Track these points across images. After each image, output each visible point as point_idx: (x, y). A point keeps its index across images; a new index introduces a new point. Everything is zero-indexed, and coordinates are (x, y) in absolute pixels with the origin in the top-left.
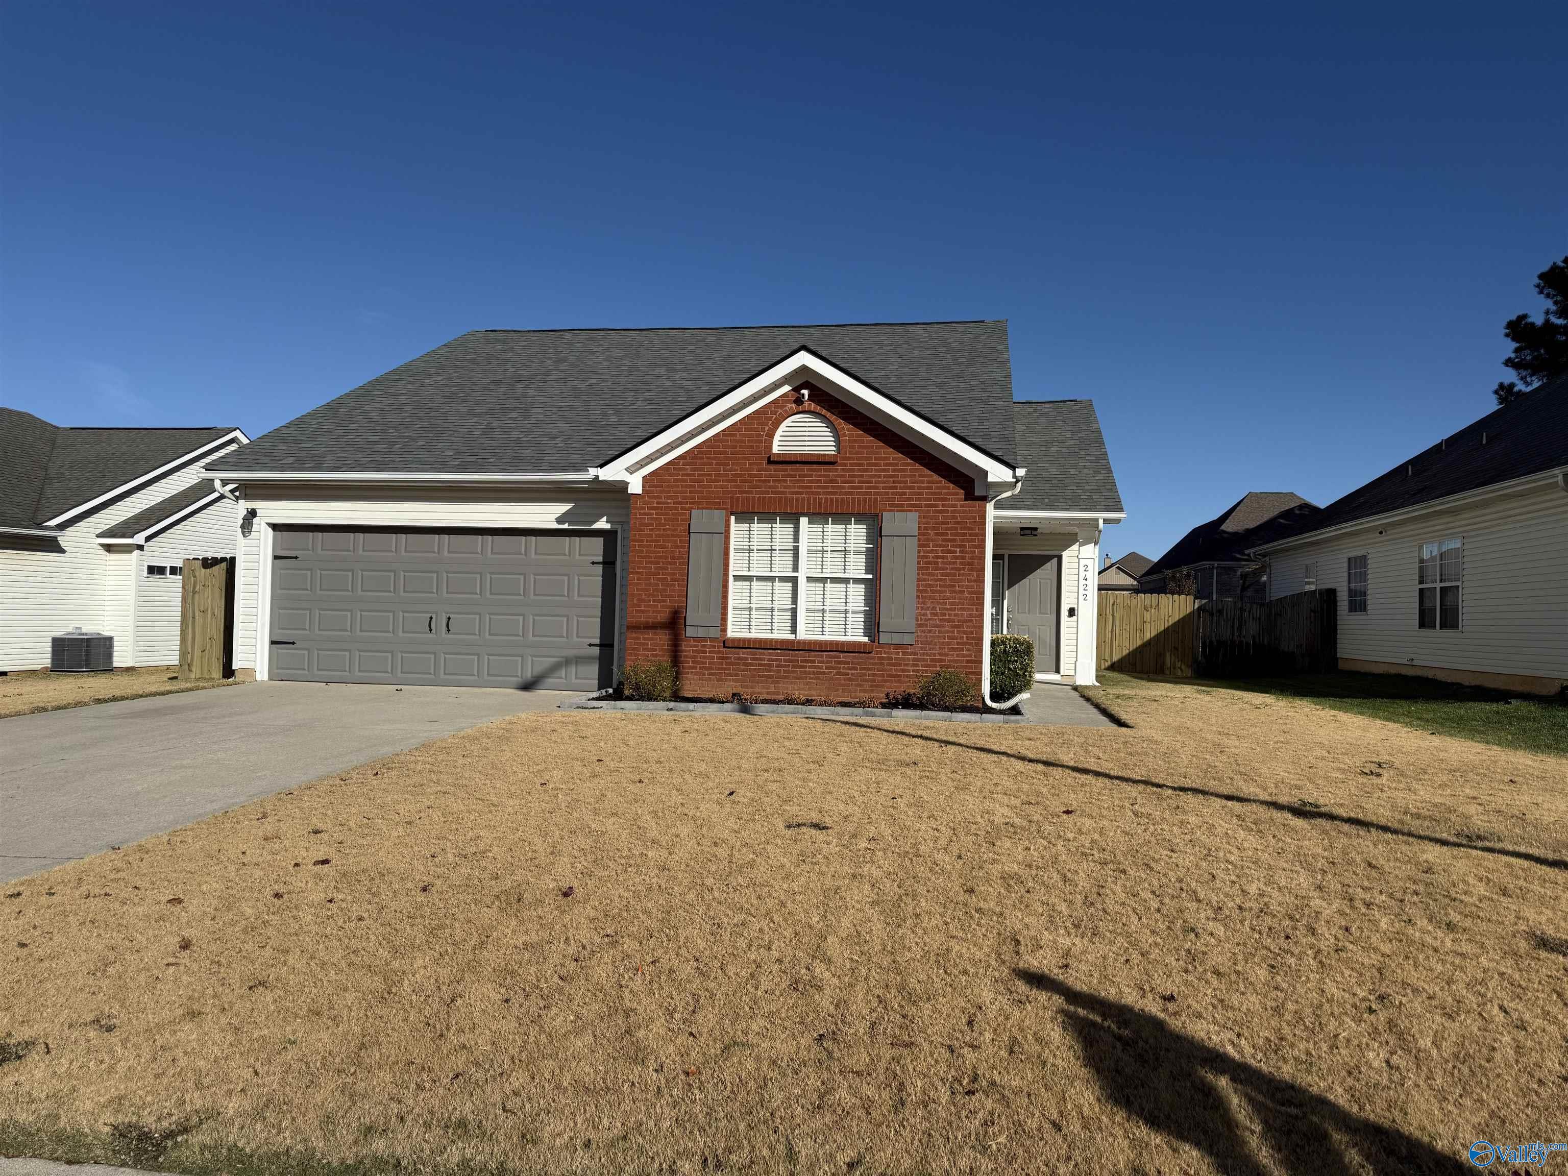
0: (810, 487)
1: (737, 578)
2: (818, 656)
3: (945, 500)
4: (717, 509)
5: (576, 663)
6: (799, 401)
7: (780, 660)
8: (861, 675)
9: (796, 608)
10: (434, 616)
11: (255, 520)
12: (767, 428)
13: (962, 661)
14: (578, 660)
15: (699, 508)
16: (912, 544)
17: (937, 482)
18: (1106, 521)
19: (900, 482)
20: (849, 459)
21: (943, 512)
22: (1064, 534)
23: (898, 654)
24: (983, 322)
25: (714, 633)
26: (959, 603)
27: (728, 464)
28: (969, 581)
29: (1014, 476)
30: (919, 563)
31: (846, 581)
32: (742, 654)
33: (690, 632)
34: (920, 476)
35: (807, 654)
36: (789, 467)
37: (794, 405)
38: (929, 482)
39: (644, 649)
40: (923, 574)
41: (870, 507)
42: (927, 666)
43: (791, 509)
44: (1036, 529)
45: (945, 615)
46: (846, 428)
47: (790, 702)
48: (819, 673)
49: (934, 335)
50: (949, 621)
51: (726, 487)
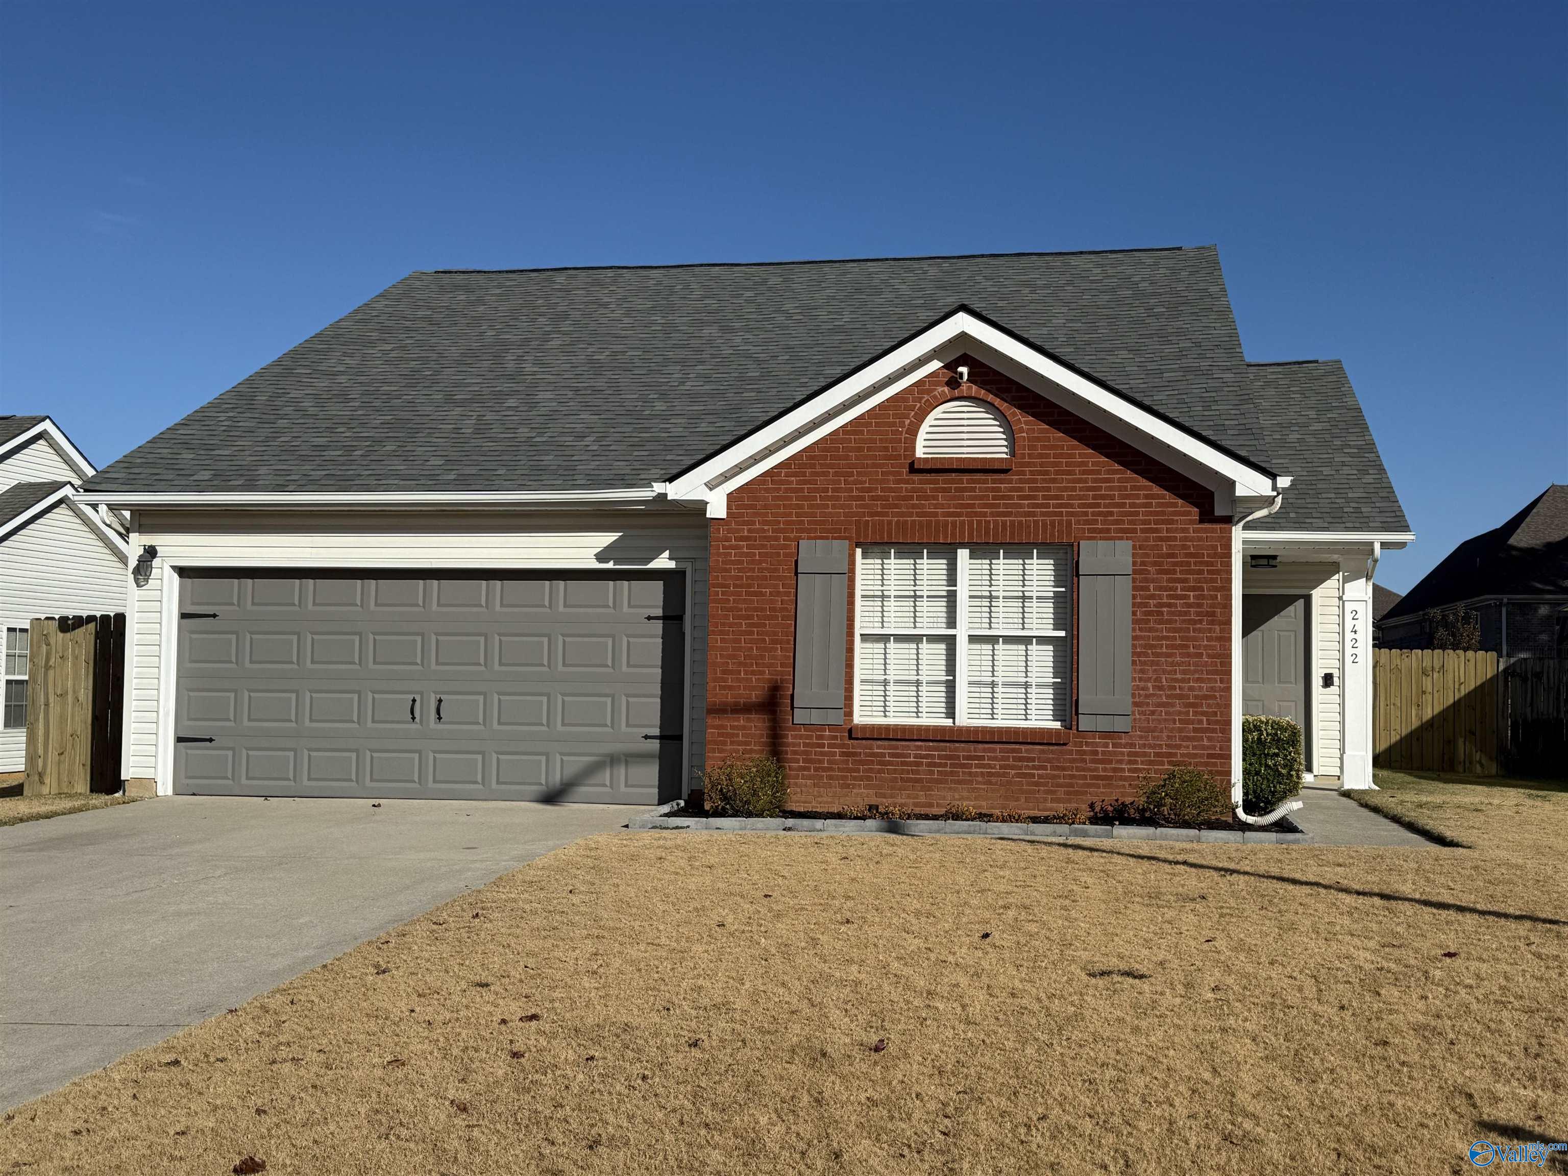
0: (972, 506)
1: (865, 637)
2: (990, 750)
3: (1171, 522)
4: (835, 538)
5: (627, 762)
6: (954, 382)
7: (933, 756)
8: (1054, 777)
9: (954, 681)
10: (418, 698)
11: (156, 562)
12: (907, 422)
13: (1202, 756)
14: (631, 758)
15: (809, 538)
16: (1124, 586)
17: (1158, 497)
18: (1384, 545)
19: (1103, 497)
20: (1028, 464)
21: (1168, 539)
22: (1313, 564)
23: (1106, 745)
24: (1180, 249)
25: (835, 718)
26: (1195, 671)
27: (852, 474)
28: (1209, 639)
29: (1274, 488)
30: (1134, 613)
31: (1025, 640)
32: (877, 748)
33: (800, 717)
34: (1133, 488)
35: (972, 746)
36: (941, 477)
37: (946, 389)
38: (1147, 497)
39: (732, 743)
40: (1140, 630)
41: (1060, 532)
42: (1151, 763)
43: (946, 537)
44: (1274, 557)
45: (1174, 688)
46: (1023, 420)
47: (957, 817)
48: (990, 774)
49: (1111, 271)
50: (1180, 697)
51: (850, 507)
